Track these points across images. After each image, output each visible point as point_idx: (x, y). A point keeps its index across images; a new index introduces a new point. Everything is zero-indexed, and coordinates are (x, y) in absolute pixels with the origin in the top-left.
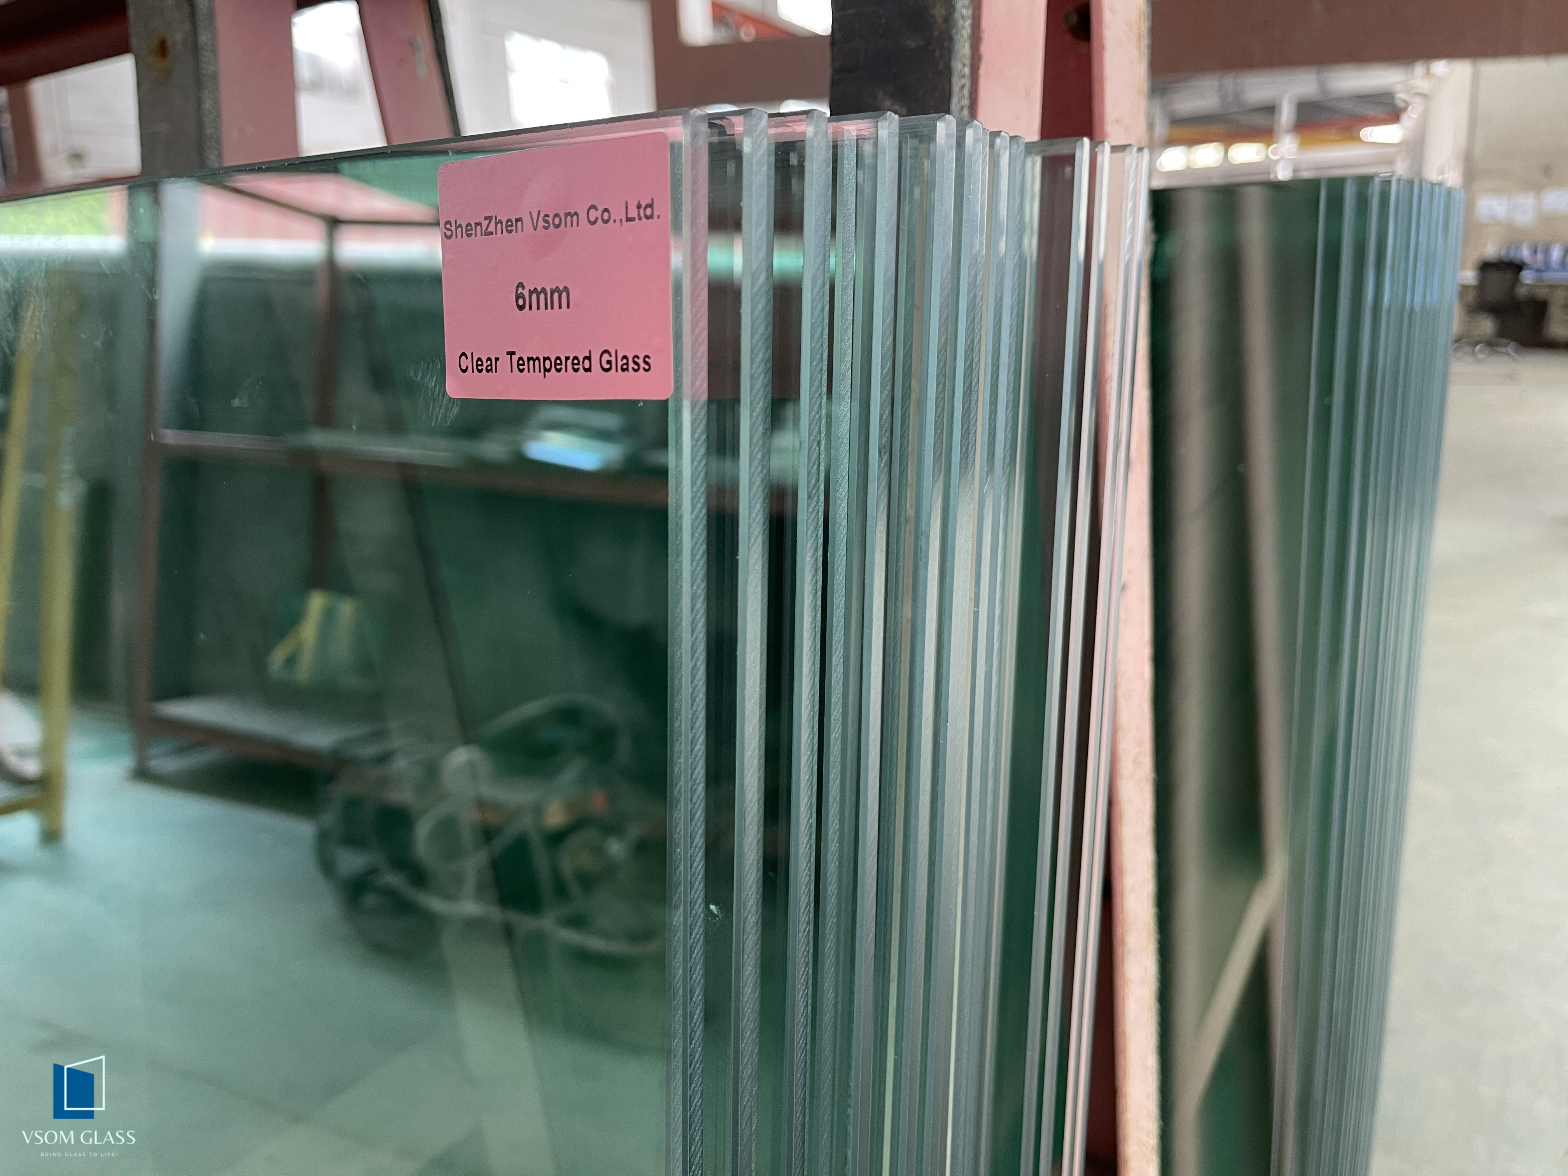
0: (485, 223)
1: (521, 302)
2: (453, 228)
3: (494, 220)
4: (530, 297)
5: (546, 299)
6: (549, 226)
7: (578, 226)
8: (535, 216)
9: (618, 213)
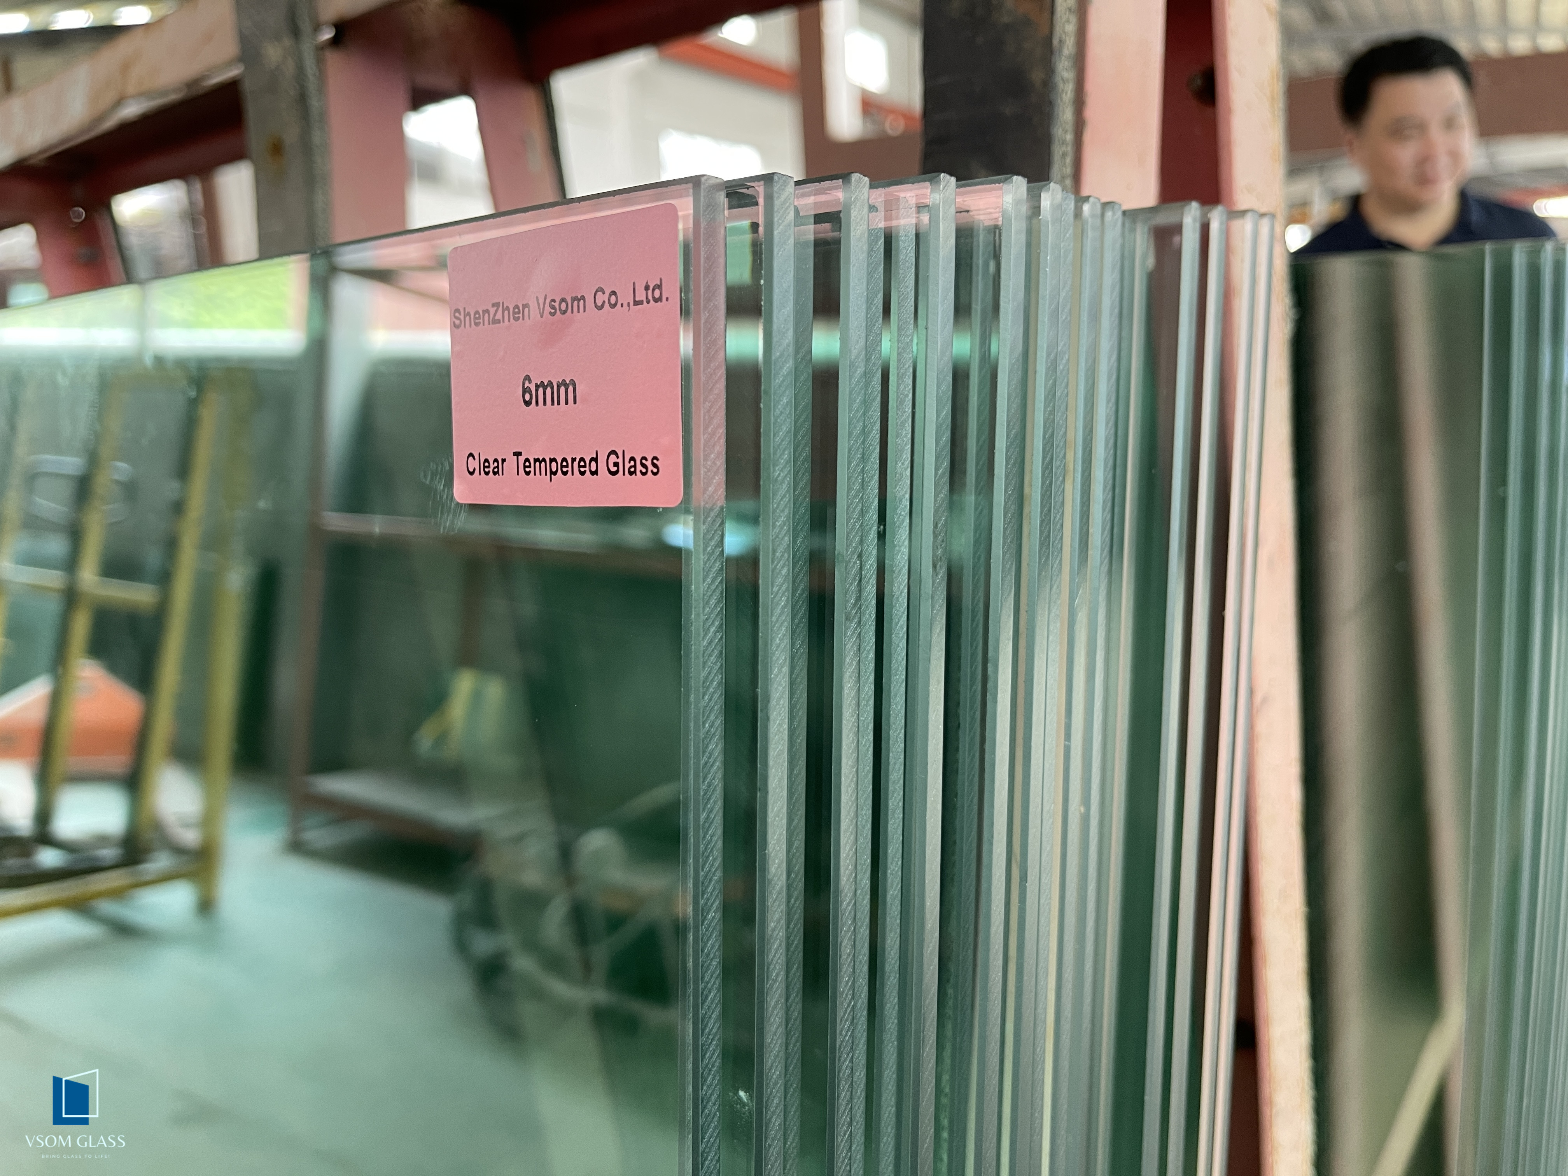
0: (492, 310)
1: (527, 397)
2: (462, 317)
3: (501, 308)
4: (537, 391)
5: (552, 394)
6: (555, 313)
7: (584, 311)
8: (541, 301)
9: (625, 297)
